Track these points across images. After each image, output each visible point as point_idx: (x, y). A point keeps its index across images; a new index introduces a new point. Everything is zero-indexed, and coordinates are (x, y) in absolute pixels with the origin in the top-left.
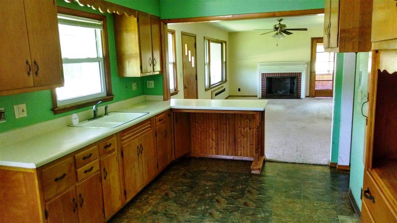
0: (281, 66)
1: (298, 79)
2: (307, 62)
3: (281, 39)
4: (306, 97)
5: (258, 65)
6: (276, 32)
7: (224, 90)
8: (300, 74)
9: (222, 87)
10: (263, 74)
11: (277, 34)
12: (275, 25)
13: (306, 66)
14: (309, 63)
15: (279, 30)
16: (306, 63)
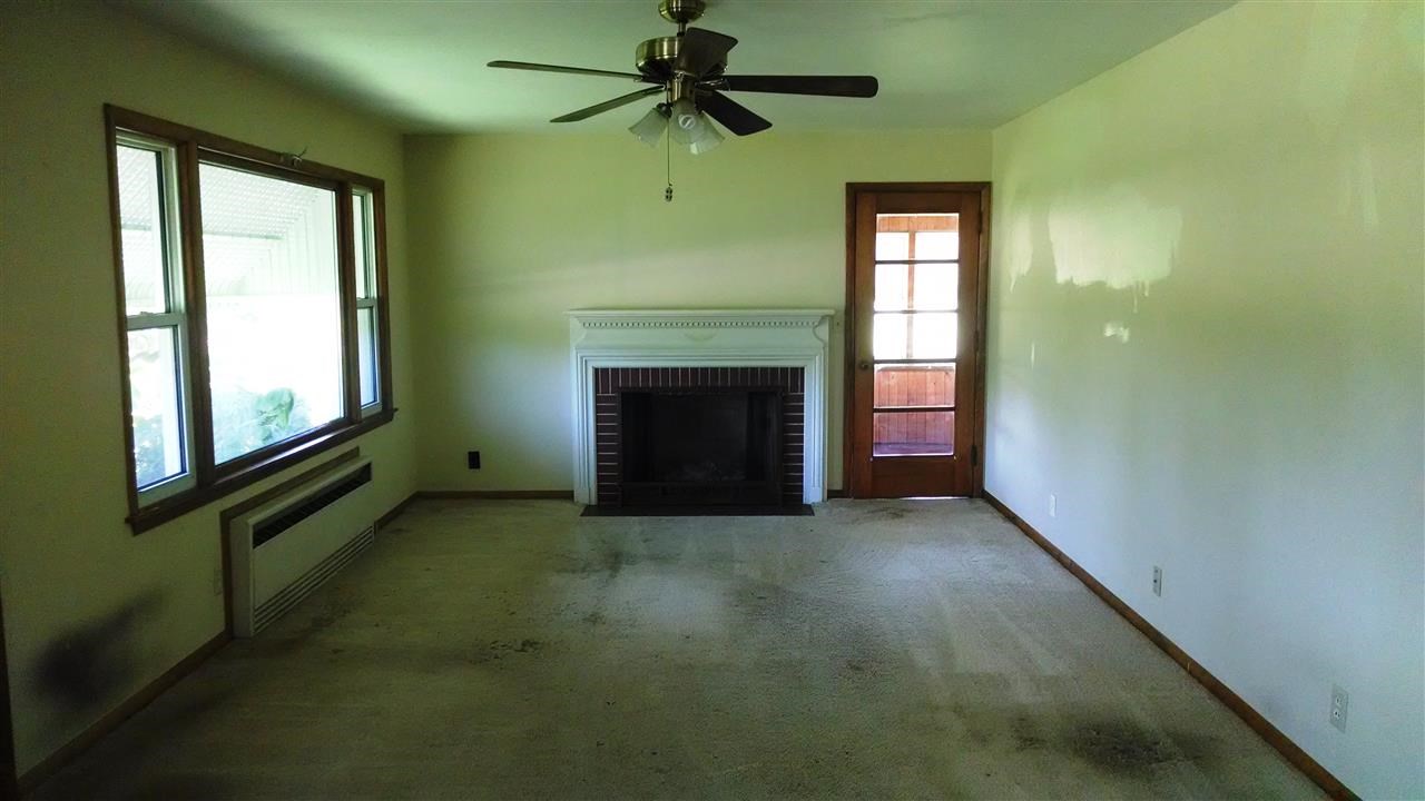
0: (698, 332)
1: (785, 399)
2: (832, 312)
3: (694, 149)
4: (832, 494)
5: (575, 324)
6: (662, 98)
7: (365, 475)
8: (797, 374)
9: (354, 454)
10: (601, 375)
11: (665, 111)
12: (652, 44)
13: (824, 331)
14: (841, 318)
15: (677, 86)
16: (824, 318)
